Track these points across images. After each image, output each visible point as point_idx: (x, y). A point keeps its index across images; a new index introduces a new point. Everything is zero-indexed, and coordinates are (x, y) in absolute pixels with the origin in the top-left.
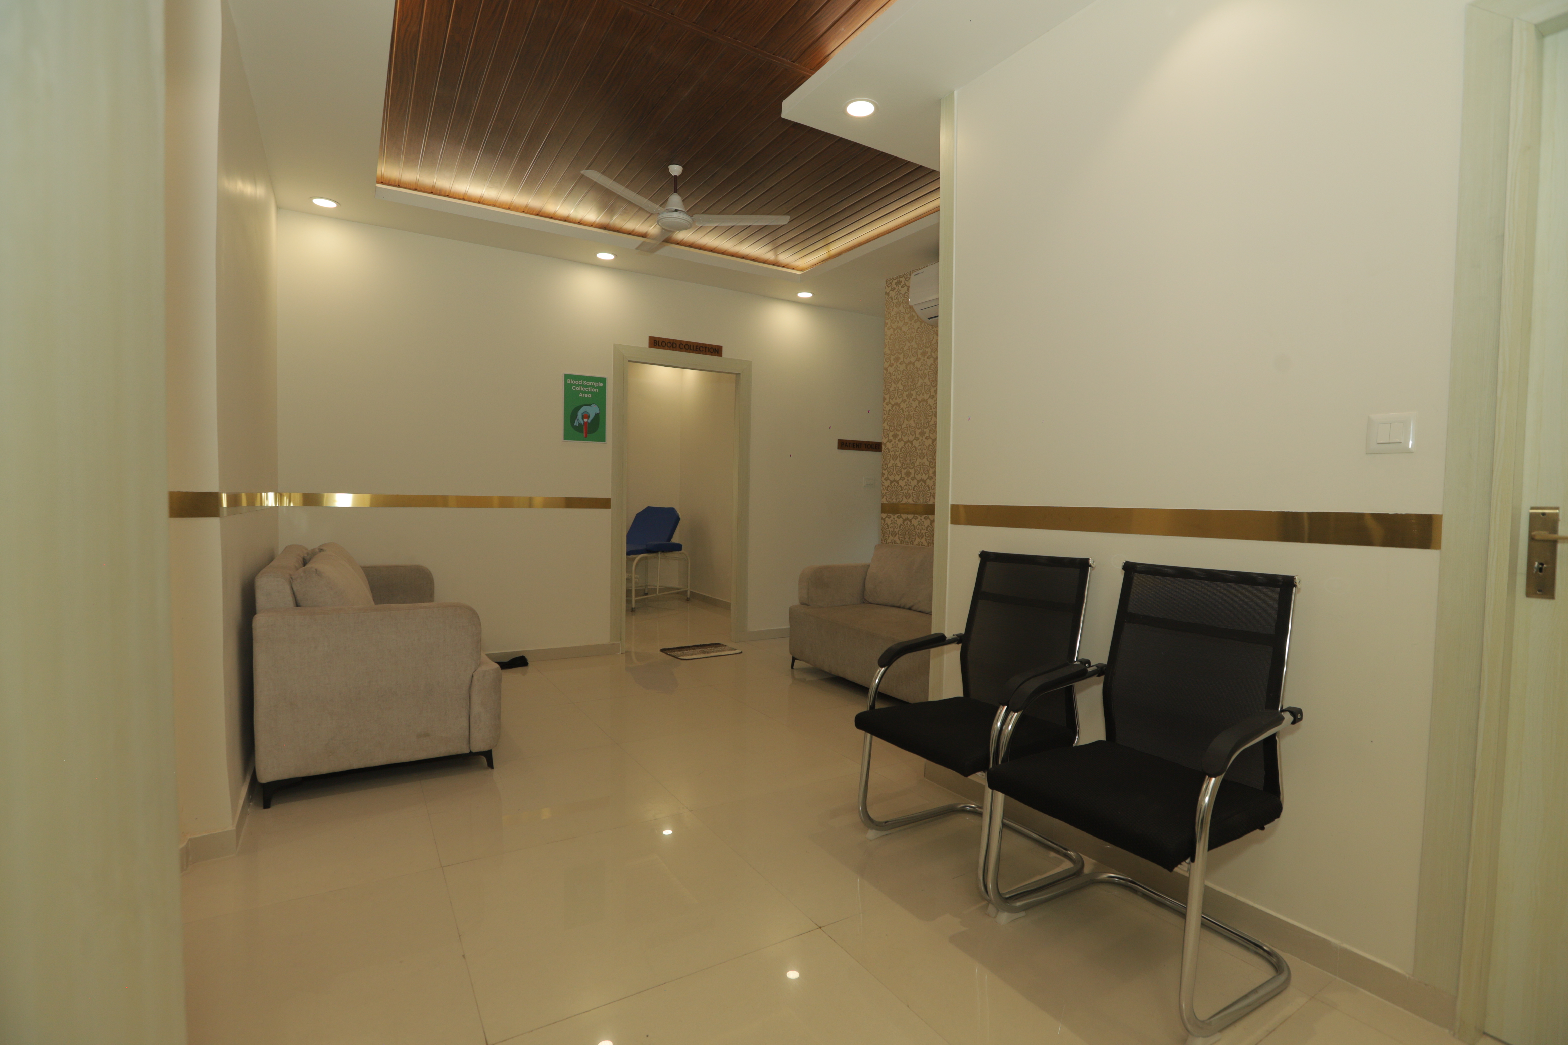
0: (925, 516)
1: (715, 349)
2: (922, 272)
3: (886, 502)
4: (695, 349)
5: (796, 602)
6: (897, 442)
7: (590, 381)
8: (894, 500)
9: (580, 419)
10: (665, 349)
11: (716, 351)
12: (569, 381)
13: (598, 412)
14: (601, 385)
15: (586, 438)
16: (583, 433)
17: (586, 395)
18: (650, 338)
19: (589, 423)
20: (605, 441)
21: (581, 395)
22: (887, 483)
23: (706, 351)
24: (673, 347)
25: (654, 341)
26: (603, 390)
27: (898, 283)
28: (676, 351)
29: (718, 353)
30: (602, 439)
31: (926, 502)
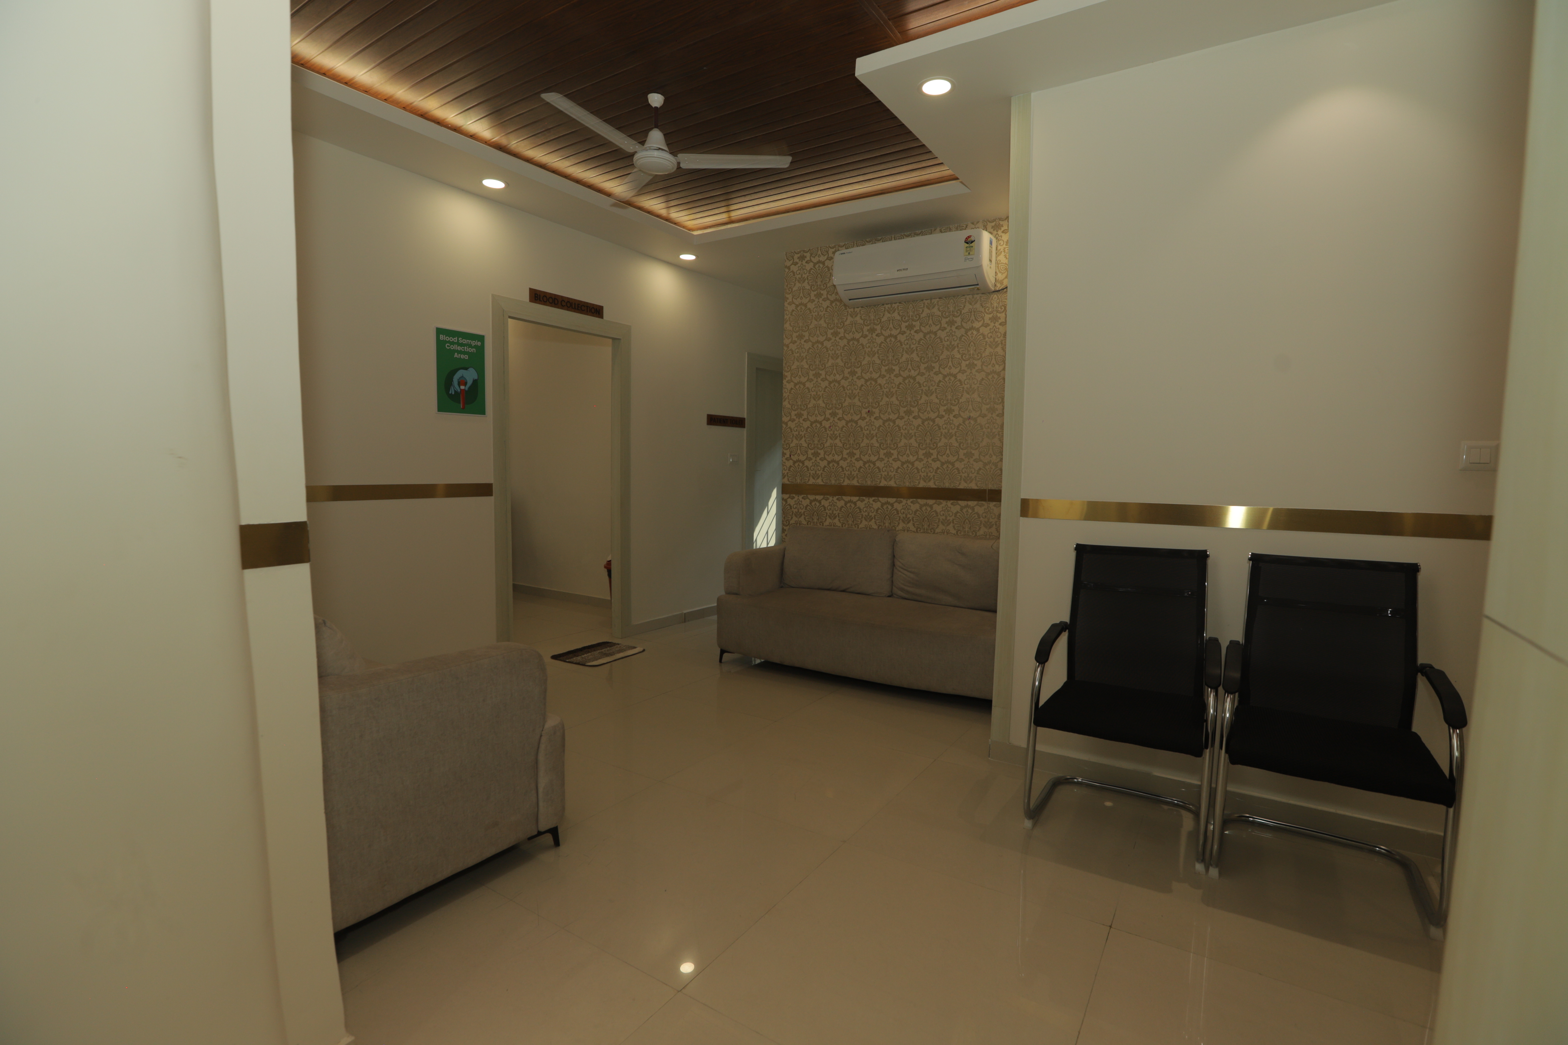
0: (837, 497)
1: (597, 309)
2: (850, 253)
3: (788, 483)
4: (576, 307)
5: (722, 592)
6: (801, 421)
7: (466, 339)
8: (799, 481)
9: (456, 387)
10: (547, 305)
11: (596, 311)
12: (442, 337)
13: (476, 378)
14: (479, 344)
15: (463, 410)
16: (460, 403)
17: (462, 356)
18: (531, 290)
19: (466, 391)
20: (485, 414)
21: (456, 355)
22: (790, 463)
23: (587, 311)
24: (555, 304)
25: (535, 294)
26: (481, 350)
27: (802, 258)
28: (558, 308)
29: (599, 314)
30: (482, 411)
31: (839, 483)
